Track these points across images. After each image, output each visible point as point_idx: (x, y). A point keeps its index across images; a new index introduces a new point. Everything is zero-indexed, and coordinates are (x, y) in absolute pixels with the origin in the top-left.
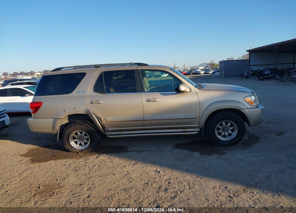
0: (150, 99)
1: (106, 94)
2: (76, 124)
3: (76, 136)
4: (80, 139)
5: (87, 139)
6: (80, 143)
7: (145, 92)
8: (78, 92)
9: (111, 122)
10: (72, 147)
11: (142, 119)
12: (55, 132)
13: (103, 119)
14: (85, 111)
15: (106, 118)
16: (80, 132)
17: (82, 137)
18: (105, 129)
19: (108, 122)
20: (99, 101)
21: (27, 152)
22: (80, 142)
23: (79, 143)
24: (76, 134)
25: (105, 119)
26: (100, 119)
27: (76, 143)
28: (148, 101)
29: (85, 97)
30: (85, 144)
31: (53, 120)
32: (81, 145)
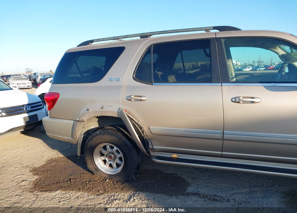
0: (241, 98)
1: (154, 84)
2: (104, 133)
3: (104, 152)
4: (110, 157)
5: (120, 159)
6: (110, 164)
7: (229, 82)
8: (111, 80)
9: (159, 135)
10: (97, 169)
11: (220, 136)
12: (75, 142)
13: (145, 129)
14: (118, 113)
15: (151, 127)
16: (109, 145)
17: (113, 154)
18: (148, 146)
19: (154, 134)
20: (141, 97)
21: (44, 163)
22: (110, 162)
23: (108, 162)
24: (105, 148)
25: (149, 129)
26: (141, 128)
27: (105, 161)
28: (236, 100)
29: (119, 88)
30: (118, 165)
31: (72, 122)
32: (111, 165)
